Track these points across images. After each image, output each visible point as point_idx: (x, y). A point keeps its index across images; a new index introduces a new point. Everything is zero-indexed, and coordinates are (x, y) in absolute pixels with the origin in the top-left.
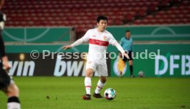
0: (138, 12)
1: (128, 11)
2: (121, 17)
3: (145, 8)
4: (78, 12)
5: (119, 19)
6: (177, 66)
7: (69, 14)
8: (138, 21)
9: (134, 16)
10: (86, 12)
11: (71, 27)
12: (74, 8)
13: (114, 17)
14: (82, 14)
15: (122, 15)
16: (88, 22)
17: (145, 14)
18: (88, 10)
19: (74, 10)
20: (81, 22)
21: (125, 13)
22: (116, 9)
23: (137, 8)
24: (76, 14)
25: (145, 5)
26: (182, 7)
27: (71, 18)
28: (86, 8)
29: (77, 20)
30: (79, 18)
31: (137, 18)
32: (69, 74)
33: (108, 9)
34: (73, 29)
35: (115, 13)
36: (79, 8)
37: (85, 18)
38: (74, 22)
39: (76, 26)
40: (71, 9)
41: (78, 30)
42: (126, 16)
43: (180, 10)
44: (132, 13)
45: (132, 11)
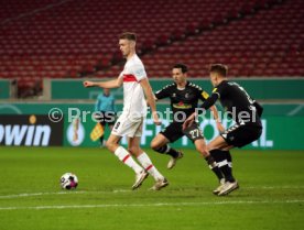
0: (100, 60)
1: (87, 59)
2: (78, 68)
3: (109, 56)
4: (21, 60)
5: (75, 70)
6: (150, 133)
7: (9, 63)
8: (101, 73)
9: (94, 66)
10: (31, 60)
11: (11, 80)
12: (16, 54)
13: (69, 68)
14: (27, 63)
15: (79, 64)
16: (33, 73)
17: (110, 64)
18: (33, 57)
19: (15, 58)
20: (24, 73)
21: (83, 62)
22: (71, 57)
23: (99, 57)
24: (18, 63)
25: (109, 52)
26: (157, 56)
27: (12, 67)
28: (31, 55)
29: (19, 71)
30: (21, 68)
31: (99, 68)
32: (8, 142)
33: (61, 57)
34: (14, 83)
35: (70, 62)
36: (22, 55)
37: (31, 68)
38: (15, 73)
39: (18, 79)
40: (12, 56)
41: (21, 84)
42: (84, 66)
43: (155, 59)
44: (93, 62)
45: (92, 59)
